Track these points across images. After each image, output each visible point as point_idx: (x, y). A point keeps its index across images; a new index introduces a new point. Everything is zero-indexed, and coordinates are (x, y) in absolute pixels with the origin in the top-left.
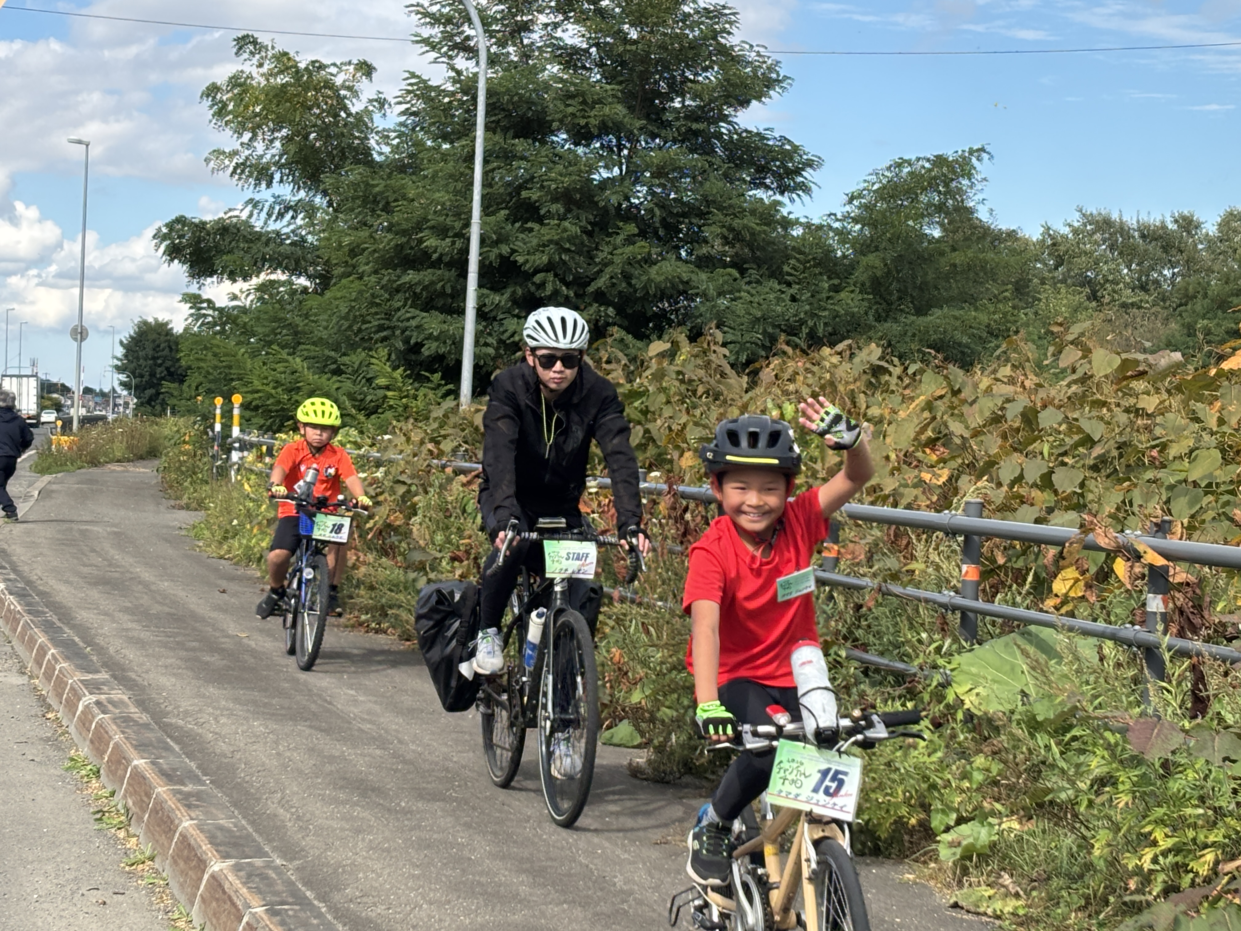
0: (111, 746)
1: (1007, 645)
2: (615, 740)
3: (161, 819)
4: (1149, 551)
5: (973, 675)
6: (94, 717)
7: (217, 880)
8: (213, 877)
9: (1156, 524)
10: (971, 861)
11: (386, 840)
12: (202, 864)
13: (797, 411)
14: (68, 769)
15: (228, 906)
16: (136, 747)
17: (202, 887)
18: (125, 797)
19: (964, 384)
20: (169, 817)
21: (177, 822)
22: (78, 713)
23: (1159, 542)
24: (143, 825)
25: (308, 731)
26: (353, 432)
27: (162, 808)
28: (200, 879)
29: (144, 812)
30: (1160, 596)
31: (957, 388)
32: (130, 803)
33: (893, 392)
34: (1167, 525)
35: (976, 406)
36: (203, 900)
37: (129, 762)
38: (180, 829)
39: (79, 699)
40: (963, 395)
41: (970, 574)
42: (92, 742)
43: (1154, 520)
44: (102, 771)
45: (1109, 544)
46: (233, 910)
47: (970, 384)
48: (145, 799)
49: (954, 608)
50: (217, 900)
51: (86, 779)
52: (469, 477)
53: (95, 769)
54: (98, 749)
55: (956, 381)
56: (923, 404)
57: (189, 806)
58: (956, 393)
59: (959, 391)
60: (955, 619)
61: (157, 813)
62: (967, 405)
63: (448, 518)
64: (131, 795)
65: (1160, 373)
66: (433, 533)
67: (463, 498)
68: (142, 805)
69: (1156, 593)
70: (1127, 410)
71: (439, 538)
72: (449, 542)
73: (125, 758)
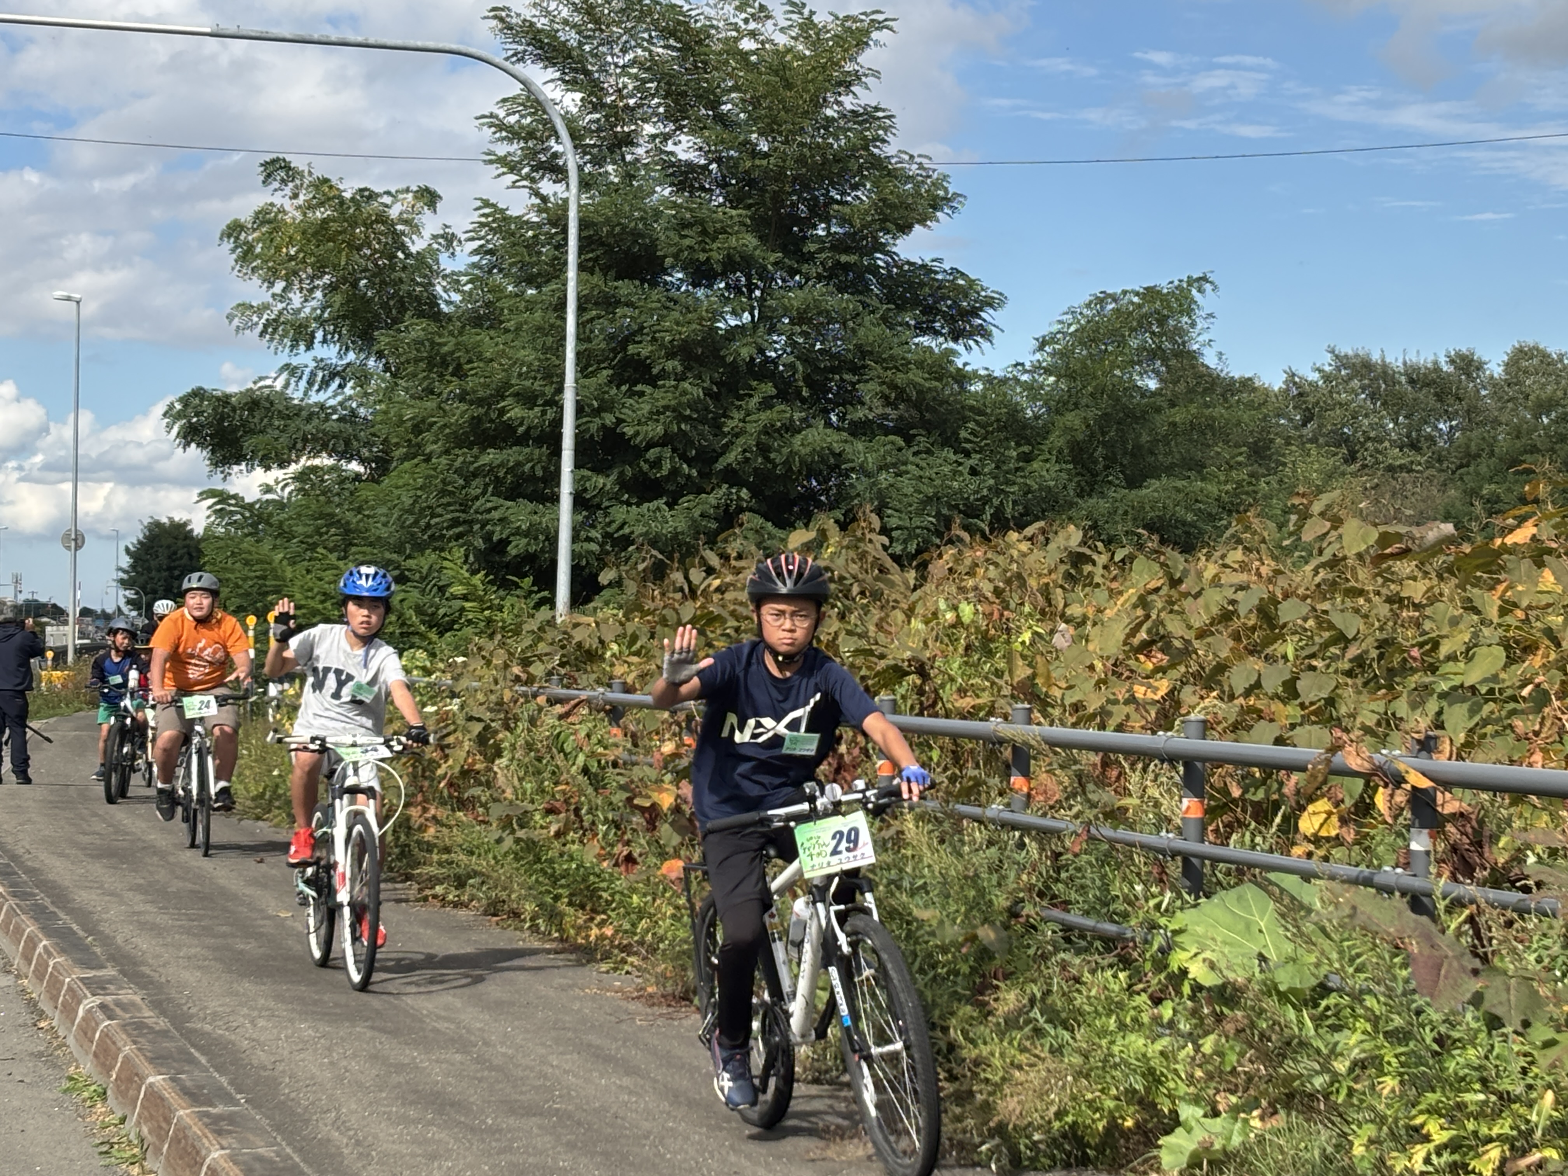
0: (120, 1059)
1: (1240, 898)
3: (184, 1149)
4: (1412, 772)
5: (1199, 936)
6: (97, 1025)
9: (1419, 741)
11: (469, 1166)
13: (976, 612)
14: (65, 1091)
16: (151, 1061)
18: (138, 1124)
19: (1186, 572)
20: (194, 1147)
21: (204, 1152)
22: (78, 1020)
23: (1423, 762)
24: (162, 1158)
25: (369, 1033)
26: (421, 654)
27: (186, 1137)
29: (163, 1141)
30: (1426, 831)
31: (1178, 575)
32: (145, 1131)
33: (1098, 585)
34: (1432, 743)
35: (1201, 600)
37: (142, 1079)
38: (208, 1161)
39: (79, 1003)
40: (1183, 587)
41: (1192, 810)
42: (96, 1055)
43: (1416, 736)
44: (109, 1092)
45: (1362, 766)
47: (1193, 572)
48: (164, 1125)
49: (1174, 854)
51: (88, 1103)
52: (567, 708)
53: (100, 1090)
54: (103, 1065)
55: (1176, 568)
56: (1134, 599)
57: (219, 1133)
58: (1175, 583)
59: (1180, 581)
60: (1175, 869)
61: (179, 1142)
62: (1190, 599)
63: (539, 759)
64: (146, 1121)
65: (1426, 550)
66: (521, 780)
67: (559, 734)
68: (160, 1133)
69: (1422, 826)
70: (1389, 600)
71: (528, 786)
72: (542, 791)
73: (137, 1075)
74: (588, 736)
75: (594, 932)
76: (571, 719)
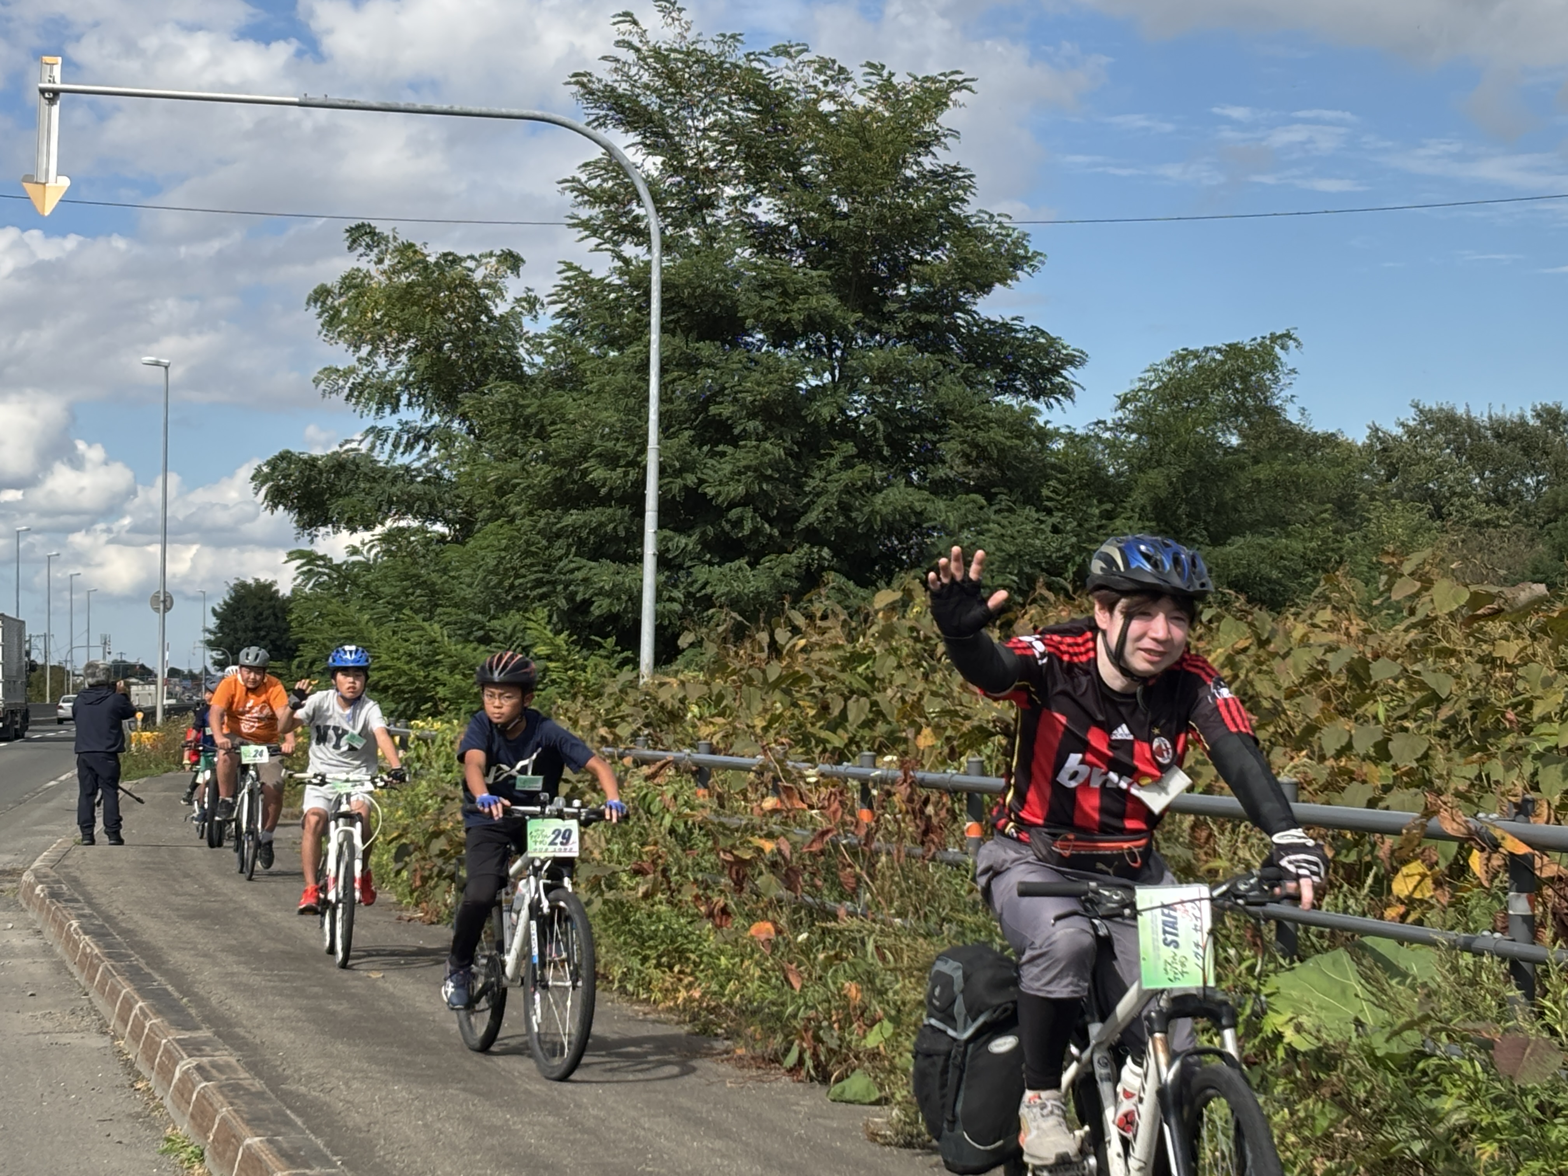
0: (217, 1121)
1: (1335, 963)
2: (848, 1096)
4: (1509, 837)
5: (1294, 1000)
6: (194, 1086)
9: (1516, 805)
14: (163, 1153)
16: (248, 1122)
19: (1274, 632)
22: (175, 1081)
23: (1519, 826)
25: (462, 1096)
30: (1524, 895)
31: (1265, 636)
34: (1530, 807)
35: (1289, 660)
37: (240, 1140)
39: (176, 1064)
40: (1272, 647)
42: (192, 1116)
43: (1513, 799)
44: (206, 1154)
45: (1458, 830)
47: (1281, 632)
49: (1268, 917)
51: (186, 1165)
52: (653, 769)
53: (197, 1151)
54: (200, 1126)
55: (1263, 628)
56: (1222, 659)
58: (1263, 643)
59: (1268, 641)
60: (1269, 932)
62: (1278, 659)
65: (1518, 610)
66: (608, 842)
67: (646, 795)
69: (1519, 890)
70: (1481, 660)
71: (616, 847)
72: (628, 852)
73: (234, 1136)
74: (675, 797)
75: (682, 995)
76: (658, 780)
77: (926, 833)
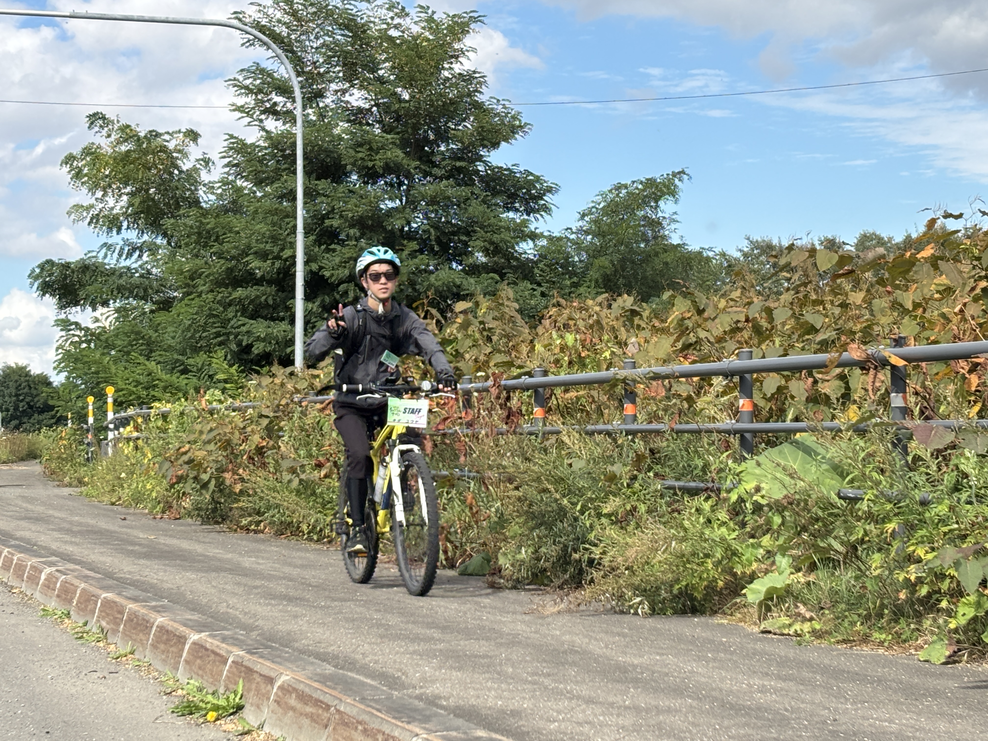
0: (78, 592)
3: (137, 624)
4: (892, 356)
6: (57, 579)
7: (198, 645)
8: (194, 643)
9: (895, 340)
10: (772, 601)
11: (319, 619)
12: (182, 640)
14: (42, 616)
15: (212, 657)
16: (100, 588)
17: (185, 654)
18: (98, 621)
19: (707, 305)
20: (144, 620)
21: (152, 620)
22: (41, 581)
23: (898, 350)
24: (120, 633)
27: (136, 616)
28: (182, 650)
29: (119, 625)
30: (901, 395)
31: (701, 308)
32: (104, 624)
34: (903, 341)
35: (717, 322)
36: (187, 662)
37: (97, 597)
38: (156, 624)
39: (41, 572)
40: (706, 315)
41: (746, 406)
42: (58, 596)
43: (893, 336)
44: (72, 613)
45: (860, 356)
46: (218, 658)
47: (711, 304)
48: (119, 616)
49: (736, 432)
50: (201, 657)
51: (59, 620)
53: (66, 612)
54: (65, 599)
55: (701, 302)
57: (159, 612)
59: (704, 310)
60: (735, 441)
61: (132, 620)
62: (711, 321)
63: (308, 436)
64: (104, 618)
66: (296, 450)
67: (319, 421)
68: (116, 622)
69: (897, 392)
70: (839, 305)
71: (302, 452)
72: (310, 456)
73: (93, 596)
76: (326, 412)
77: (508, 417)
